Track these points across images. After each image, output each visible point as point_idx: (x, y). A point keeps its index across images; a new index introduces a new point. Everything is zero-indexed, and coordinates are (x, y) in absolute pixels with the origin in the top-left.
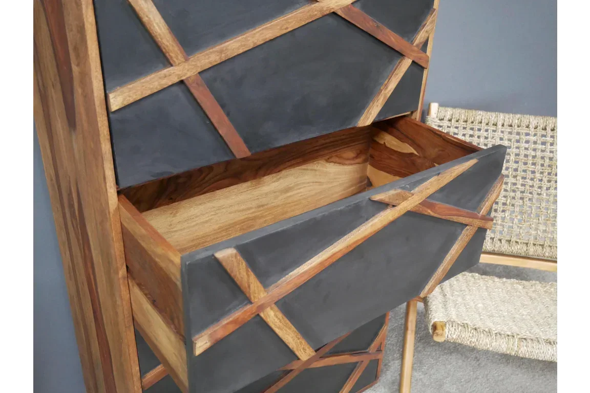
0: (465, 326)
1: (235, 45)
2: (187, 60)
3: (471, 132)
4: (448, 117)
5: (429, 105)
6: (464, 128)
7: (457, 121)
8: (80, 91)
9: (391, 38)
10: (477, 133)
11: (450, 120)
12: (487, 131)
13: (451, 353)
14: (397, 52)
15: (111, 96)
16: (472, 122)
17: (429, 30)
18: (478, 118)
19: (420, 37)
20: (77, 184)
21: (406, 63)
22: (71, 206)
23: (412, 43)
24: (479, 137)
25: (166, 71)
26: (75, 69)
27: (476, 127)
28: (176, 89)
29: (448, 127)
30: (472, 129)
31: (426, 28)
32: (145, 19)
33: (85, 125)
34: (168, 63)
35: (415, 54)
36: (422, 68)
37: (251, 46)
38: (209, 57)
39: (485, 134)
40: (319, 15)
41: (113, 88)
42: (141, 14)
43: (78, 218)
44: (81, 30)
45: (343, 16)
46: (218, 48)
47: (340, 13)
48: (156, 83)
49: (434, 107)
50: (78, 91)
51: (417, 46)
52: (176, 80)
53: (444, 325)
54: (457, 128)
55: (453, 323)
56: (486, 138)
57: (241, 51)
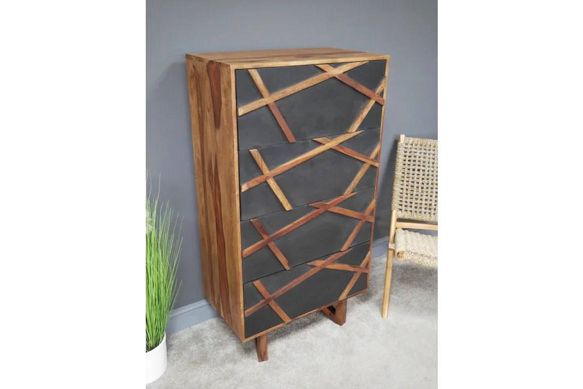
0: (416, 253)
1: (290, 90)
2: (269, 96)
3: (425, 151)
4: (411, 142)
5: (399, 137)
6: (421, 149)
7: (416, 145)
8: (225, 109)
9: (364, 90)
10: (428, 152)
11: (412, 145)
12: (434, 150)
13: (417, 287)
14: (367, 96)
15: (239, 109)
16: (425, 146)
17: (383, 86)
18: (429, 143)
19: (379, 90)
20: (216, 156)
21: (372, 103)
22: (210, 169)
23: (375, 92)
24: (429, 154)
25: (261, 100)
26: (223, 100)
27: (428, 149)
28: (264, 108)
29: (411, 148)
30: (425, 150)
31: (381, 85)
32: (254, 78)
33: (225, 124)
34: (262, 97)
35: (377, 98)
36: (381, 106)
37: (297, 91)
38: (278, 95)
39: (433, 152)
40: (327, 78)
41: (240, 106)
42: (253, 76)
43: (214, 175)
44: (229, 83)
45: (339, 79)
46: (282, 91)
47: (337, 77)
48: (257, 105)
49: (402, 137)
50: (223, 108)
51: (377, 94)
52: (265, 104)
53: (403, 253)
54: (416, 149)
55: (408, 251)
56: (434, 155)
57: (292, 93)
